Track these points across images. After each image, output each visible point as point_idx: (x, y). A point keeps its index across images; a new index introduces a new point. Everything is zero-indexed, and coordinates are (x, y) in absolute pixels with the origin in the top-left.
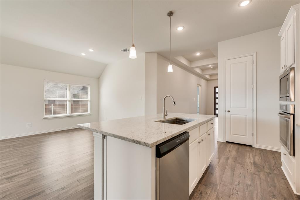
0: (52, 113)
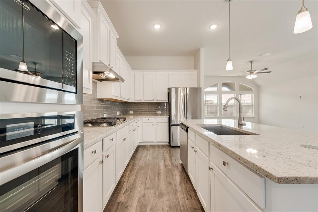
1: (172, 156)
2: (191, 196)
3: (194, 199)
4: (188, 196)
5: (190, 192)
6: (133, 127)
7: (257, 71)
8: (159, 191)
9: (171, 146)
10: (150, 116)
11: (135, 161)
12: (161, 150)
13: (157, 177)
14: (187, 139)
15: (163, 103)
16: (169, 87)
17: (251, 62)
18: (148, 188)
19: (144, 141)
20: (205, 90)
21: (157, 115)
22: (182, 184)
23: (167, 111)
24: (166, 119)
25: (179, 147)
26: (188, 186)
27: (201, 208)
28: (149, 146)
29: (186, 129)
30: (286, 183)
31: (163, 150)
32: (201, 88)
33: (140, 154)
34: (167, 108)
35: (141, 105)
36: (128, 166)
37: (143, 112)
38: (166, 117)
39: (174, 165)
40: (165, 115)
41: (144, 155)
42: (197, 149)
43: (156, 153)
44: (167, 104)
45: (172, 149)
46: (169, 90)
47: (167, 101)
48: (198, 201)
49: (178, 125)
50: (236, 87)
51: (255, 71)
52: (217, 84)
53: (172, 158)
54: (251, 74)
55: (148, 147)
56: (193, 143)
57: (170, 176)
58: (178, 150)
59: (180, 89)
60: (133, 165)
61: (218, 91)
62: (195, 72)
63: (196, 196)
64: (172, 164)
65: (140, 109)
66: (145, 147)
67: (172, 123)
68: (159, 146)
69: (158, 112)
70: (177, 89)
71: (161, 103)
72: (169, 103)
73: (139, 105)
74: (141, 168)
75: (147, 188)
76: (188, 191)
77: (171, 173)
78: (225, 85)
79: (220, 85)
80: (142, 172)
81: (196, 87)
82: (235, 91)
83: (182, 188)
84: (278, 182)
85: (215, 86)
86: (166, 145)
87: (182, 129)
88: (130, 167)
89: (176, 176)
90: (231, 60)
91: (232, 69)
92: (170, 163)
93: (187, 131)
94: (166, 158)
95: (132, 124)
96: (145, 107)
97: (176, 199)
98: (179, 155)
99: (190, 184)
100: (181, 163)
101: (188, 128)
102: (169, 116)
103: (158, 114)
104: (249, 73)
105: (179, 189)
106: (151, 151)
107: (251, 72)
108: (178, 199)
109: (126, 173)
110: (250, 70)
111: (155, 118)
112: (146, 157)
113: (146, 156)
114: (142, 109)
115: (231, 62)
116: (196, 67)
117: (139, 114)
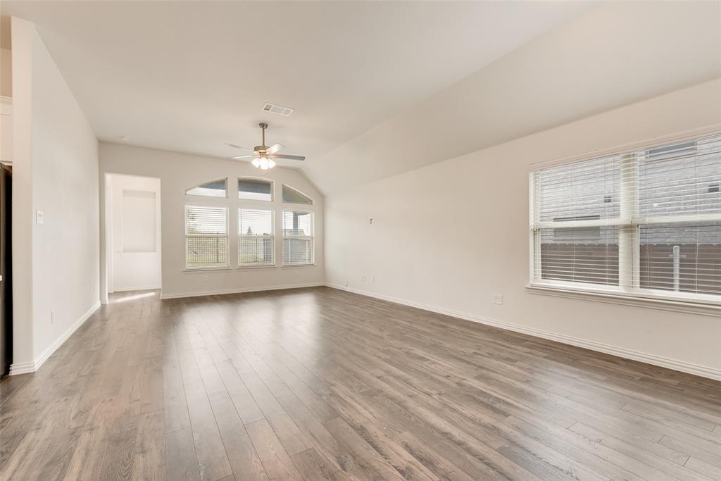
0: (677, 283)
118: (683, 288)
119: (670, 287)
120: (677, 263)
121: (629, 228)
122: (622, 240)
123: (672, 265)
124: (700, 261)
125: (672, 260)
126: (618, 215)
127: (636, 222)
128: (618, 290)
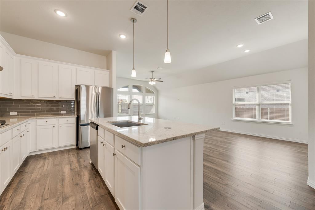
1: (81, 157)
2: (99, 187)
3: (103, 188)
4: (97, 188)
5: (98, 184)
6: (19, 132)
7: (155, 80)
8: (62, 196)
9: (79, 148)
10: (49, 117)
11: (22, 177)
12: (66, 155)
13: (60, 184)
14: (97, 136)
15: (70, 102)
16: (78, 84)
17: (152, 72)
18: (47, 199)
19: (38, 148)
20: (118, 90)
21: (60, 116)
22: (91, 181)
23: (74, 110)
24: (73, 119)
25: (89, 147)
26: (97, 180)
27: (108, 193)
28: (47, 154)
29: (96, 127)
30: (148, 146)
31: (69, 155)
32: (113, 88)
33: (32, 166)
34: (74, 107)
35: (33, 103)
36: (9, 185)
37: (36, 112)
38: (73, 117)
39: (83, 166)
40: (72, 115)
41: (39, 166)
42: (105, 143)
43: (59, 160)
44: (74, 103)
45: (81, 151)
46: (77, 87)
47: (75, 99)
48: (106, 189)
49: (88, 124)
50: (143, 89)
51: (155, 79)
52: (129, 85)
53: (81, 160)
54: (152, 81)
55: (45, 156)
56: (102, 138)
57: (78, 177)
58: (88, 151)
59: (91, 87)
60: (20, 182)
61: (129, 91)
62: (107, 73)
63: (105, 185)
64: (80, 166)
65: (31, 109)
66: (40, 157)
67: (81, 123)
68: (62, 152)
69: (61, 111)
70: (88, 87)
71: (67, 101)
72: (78, 102)
73: (29, 103)
74: (34, 182)
75: (45, 199)
76: (97, 184)
77: (79, 175)
78: (135, 87)
79: (131, 86)
80: (37, 185)
81: (109, 87)
82: (142, 92)
83: (90, 184)
84: (144, 146)
85: (127, 87)
86: (73, 149)
87: (93, 127)
88: (14, 186)
89: (84, 176)
90: (135, 69)
91: (136, 76)
92: (77, 165)
93: (97, 129)
94: (73, 161)
95: (17, 128)
96: (39, 106)
97: (84, 195)
98: (88, 156)
99: (99, 178)
100: (91, 162)
101: (98, 125)
102: (77, 116)
103: (62, 114)
104: (151, 80)
105: (87, 185)
106: (50, 160)
107: (152, 79)
108: (86, 195)
109: (6, 195)
110: (151, 77)
111: (57, 119)
112: (42, 168)
113: (43, 166)
114: (34, 109)
115: (135, 70)
116: (109, 67)
117: (30, 115)
118: (270, 119)
119: (267, 119)
120: (269, 113)
121: (259, 105)
122: (257, 107)
123: (268, 114)
124: (275, 113)
125: (268, 112)
126: (256, 101)
127: (260, 103)
128: (256, 120)
